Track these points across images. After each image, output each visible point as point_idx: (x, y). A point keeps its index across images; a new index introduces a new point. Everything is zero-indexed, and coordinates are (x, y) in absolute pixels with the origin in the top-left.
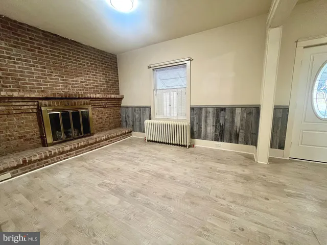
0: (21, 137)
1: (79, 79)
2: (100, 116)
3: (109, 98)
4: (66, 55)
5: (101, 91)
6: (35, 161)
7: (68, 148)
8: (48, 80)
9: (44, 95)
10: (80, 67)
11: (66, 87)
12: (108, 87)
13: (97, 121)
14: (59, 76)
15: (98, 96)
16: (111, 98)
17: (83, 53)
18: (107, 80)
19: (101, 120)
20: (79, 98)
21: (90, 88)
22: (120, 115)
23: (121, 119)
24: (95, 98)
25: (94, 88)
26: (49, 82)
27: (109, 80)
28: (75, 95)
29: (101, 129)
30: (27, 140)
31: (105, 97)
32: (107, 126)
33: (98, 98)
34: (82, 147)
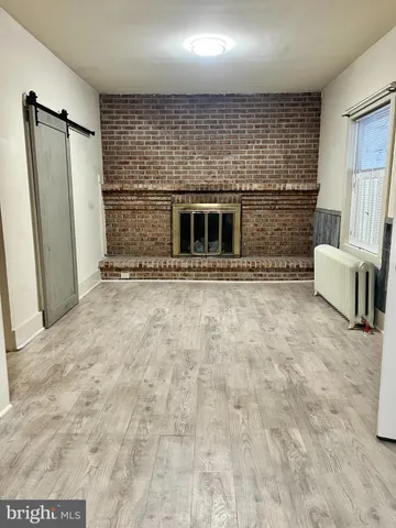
0: (153, 239)
1: (230, 159)
2: (261, 226)
3: (279, 191)
4: (215, 122)
5: (270, 177)
6: (150, 269)
7: (186, 265)
8: (189, 165)
9: (176, 187)
10: (236, 137)
11: (210, 173)
12: (288, 167)
13: (253, 234)
14: (202, 158)
15: (255, 186)
16: (284, 191)
17: (244, 111)
18: (287, 152)
19: (261, 234)
20: (221, 192)
21: (248, 172)
22: (312, 229)
23: (311, 238)
24: (250, 191)
25: (256, 172)
26: (189, 168)
27: (292, 152)
28: (216, 186)
29: (260, 251)
30: (157, 244)
31: (271, 188)
32: (274, 247)
33: (256, 191)
34: (205, 269)
